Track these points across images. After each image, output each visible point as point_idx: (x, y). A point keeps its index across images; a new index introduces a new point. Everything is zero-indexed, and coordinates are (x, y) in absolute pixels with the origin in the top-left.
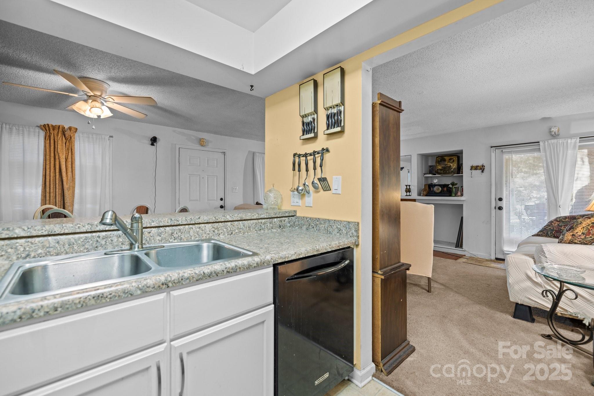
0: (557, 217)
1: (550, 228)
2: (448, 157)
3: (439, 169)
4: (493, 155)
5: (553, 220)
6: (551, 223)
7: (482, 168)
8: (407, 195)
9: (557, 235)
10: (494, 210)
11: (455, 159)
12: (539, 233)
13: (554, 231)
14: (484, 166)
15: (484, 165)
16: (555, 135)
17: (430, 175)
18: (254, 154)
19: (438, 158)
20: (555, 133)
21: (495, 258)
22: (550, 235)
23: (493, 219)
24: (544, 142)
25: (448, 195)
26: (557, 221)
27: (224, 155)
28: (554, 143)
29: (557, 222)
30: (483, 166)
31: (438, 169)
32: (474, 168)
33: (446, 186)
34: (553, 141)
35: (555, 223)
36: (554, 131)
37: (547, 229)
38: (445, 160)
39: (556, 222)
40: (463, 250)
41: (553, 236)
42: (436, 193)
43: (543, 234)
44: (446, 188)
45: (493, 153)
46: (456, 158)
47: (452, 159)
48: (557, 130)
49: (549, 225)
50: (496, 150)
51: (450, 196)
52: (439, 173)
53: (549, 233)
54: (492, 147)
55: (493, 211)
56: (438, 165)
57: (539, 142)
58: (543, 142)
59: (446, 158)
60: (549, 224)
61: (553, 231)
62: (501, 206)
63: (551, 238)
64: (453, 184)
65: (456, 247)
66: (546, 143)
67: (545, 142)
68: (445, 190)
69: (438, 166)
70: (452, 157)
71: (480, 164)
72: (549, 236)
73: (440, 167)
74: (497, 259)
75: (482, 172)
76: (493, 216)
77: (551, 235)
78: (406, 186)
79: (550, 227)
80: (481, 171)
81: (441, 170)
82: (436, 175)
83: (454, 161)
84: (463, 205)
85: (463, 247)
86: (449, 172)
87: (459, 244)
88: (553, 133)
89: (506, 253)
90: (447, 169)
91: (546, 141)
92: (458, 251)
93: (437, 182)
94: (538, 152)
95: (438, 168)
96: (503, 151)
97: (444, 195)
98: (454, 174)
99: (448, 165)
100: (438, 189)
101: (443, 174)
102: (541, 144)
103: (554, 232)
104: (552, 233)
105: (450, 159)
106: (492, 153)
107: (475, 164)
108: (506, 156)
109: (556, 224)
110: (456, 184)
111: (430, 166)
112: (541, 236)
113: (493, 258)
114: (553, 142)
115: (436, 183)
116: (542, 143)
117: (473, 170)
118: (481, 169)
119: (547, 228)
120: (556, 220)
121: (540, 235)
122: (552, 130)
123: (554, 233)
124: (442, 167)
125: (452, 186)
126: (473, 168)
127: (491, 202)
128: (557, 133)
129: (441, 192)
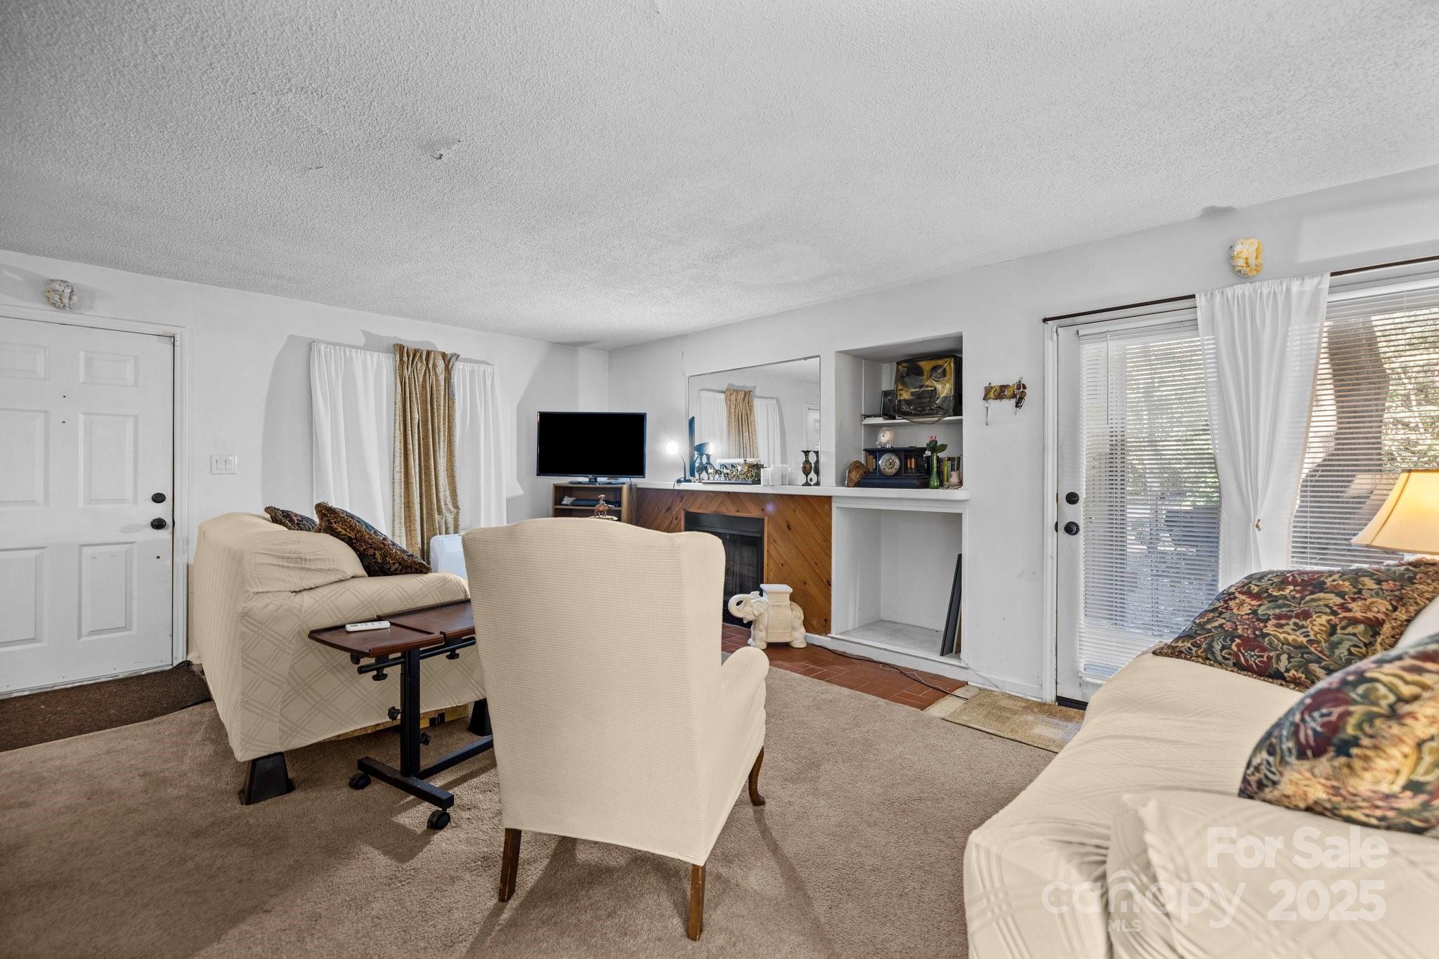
0: (1250, 577)
1: (1221, 626)
2: (929, 362)
3: (904, 400)
4: (1050, 346)
5: (1232, 590)
6: (1226, 602)
7: (1017, 394)
8: (807, 484)
9: (1246, 660)
10: (1053, 536)
11: (949, 365)
12: (1180, 644)
13: (1238, 641)
14: (1024, 387)
15: (1023, 382)
16: (1248, 269)
17: (880, 420)
18: (310, 345)
19: (900, 367)
20: (1247, 263)
21: (1054, 698)
22: (1220, 658)
23: (1050, 565)
24: (1209, 296)
25: (918, 483)
26: (1249, 593)
27: (170, 347)
28: (1244, 294)
29: (1248, 600)
30: (1021, 386)
31: (900, 401)
32: (997, 393)
33: (917, 452)
34: (1239, 289)
35: (1242, 603)
36: (1245, 254)
37: (1209, 626)
38: (919, 372)
39: (1243, 597)
40: (962, 664)
41: (1231, 663)
42: (886, 476)
43: (1194, 649)
44: (913, 460)
45: (1050, 341)
46: (952, 365)
47: (940, 366)
48: (1253, 249)
49: (1217, 609)
50: (1059, 330)
51: (926, 485)
52: (904, 414)
53: (1217, 647)
54: (1045, 320)
55: (1051, 537)
56: (900, 387)
57: (1193, 296)
58: (1206, 295)
59: (922, 364)
60: (1218, 604)
61: (1233, 641)
62: (1072, 521)
63: (1224, 671)
64: (934, 447)
65: (942, 654)
66: (1218, 299)
67: (1212, 294)
68: (911, 468)
69: (902, 392)
70: (940, 362)
71: (1011, 380)
72: (1216, 661)
73: (905, 395)
74: (1062, 701)
75: (1018, 405)
76: (1050, 553)
77: (1224, 658)
78: (806, 453)
79: (1221, 621)
80: (1013, 401)
81: (908, 402)
82: (894, 418)
83: (944, 373)
84: (960, 515)
85: (962, 655)
86: (931, 409)
87: (951, 644)
88: (1241, 262)
89: (1088, 683)
90: (925, 400)
91: (1217, 292)
92: (948, 667)
93: (888, 442)
94: (1190, 334)
95: (902, 398)
96: (1080, 333)
97: (906, 481)
98: (946, 414)
99: (927, 386)
100: (892, 464)
101: (916, 415)
102: (1201, 301)
103: (1238, 646)
104: (1229, 647)
105: (934, 369)
106: (1046, 340)
107: (997, 382)
108: (1089, 350)
109: (1246, 609)
110: (943, 447)
111: (886, 394)
112: (1185, 658)
113: (1049, 697)
114: (1240, 292)
115: (886, 444)
116: (1203, 298)
117: (990, 401)
118: (1014, 396)
119: (1209, 621)
120: (1244, 588)
121: (1182, 652)
122: (1238, 248)
123: (1234, 648)
124: (912, 394)
125: (933, 453)
126: (992, 394)
127: (1043, 507)
128: (1252, 261)
129: (898, 473)
